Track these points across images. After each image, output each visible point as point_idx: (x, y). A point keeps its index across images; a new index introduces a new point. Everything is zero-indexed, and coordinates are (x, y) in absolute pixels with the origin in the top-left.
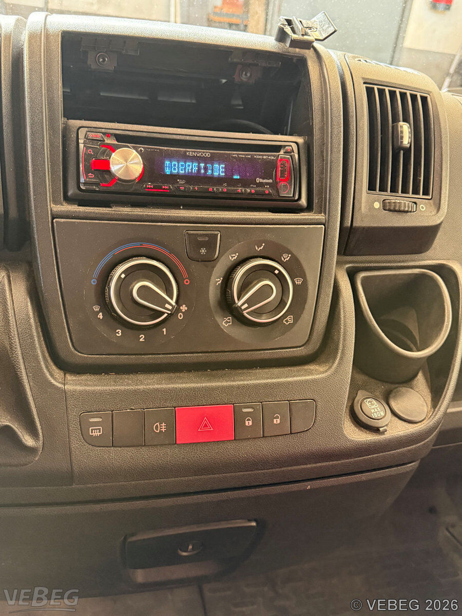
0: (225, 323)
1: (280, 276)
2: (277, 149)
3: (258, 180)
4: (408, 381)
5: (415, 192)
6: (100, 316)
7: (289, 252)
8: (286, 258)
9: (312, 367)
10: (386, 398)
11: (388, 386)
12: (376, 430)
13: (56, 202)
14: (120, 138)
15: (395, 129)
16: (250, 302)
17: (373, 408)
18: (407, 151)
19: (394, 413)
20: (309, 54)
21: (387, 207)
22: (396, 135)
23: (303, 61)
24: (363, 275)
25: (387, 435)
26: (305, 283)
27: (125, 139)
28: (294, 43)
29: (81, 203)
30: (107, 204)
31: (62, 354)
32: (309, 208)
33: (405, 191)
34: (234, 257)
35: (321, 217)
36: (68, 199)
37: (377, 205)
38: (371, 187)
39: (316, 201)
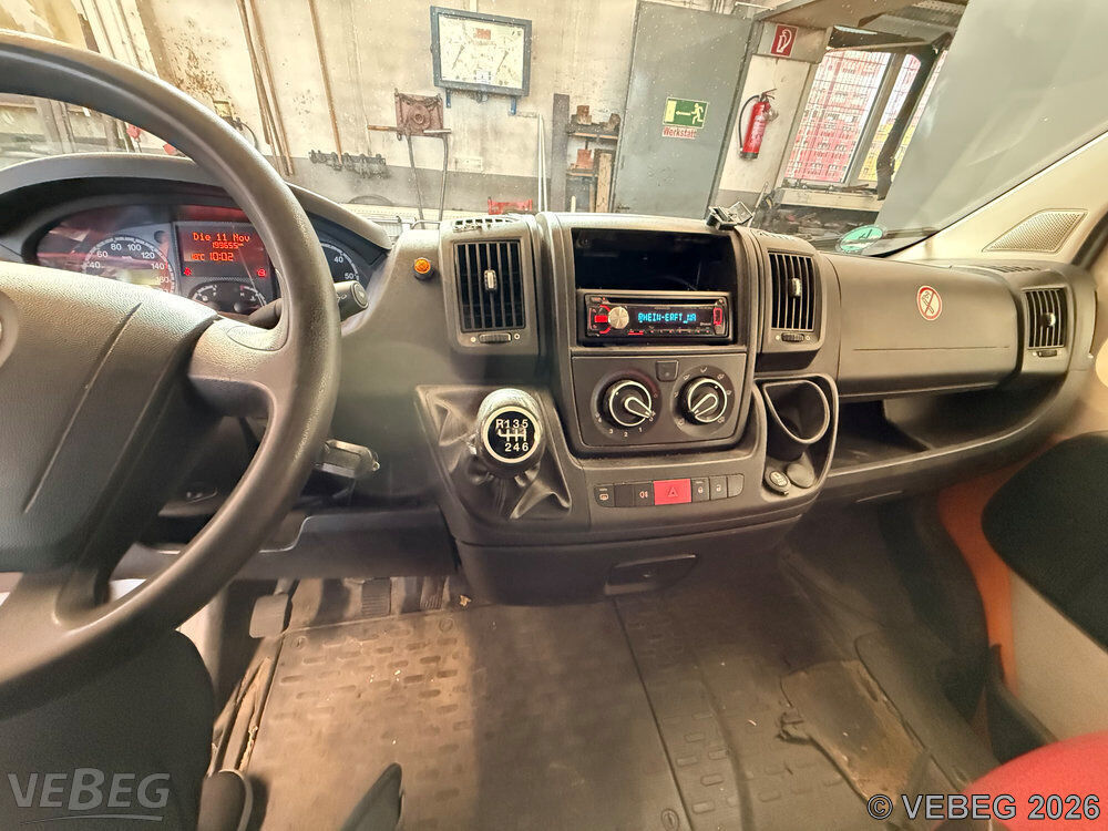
0: (680, 423)
1: (719, 390)
2: (713, 301)
3: (702, 324)
4: (797, 459)
5: (803, 327)
6: (600, 420)
7: (723, 373)
8: (721, 377)
9: (736, 452)
10: (785, 471)
11: (786, 463)
12: (782, 494)
13: (572, 345)
14: (611, 300)
15: (790, 283)
16: (700, 409)
17: (778, 479)
18: (798, 298)
19: (792, 483)
20: (732, 234)
21: (785, 338)
22: (791, 288)
23: (728, 239)
24: (766, 386)
25: (788, 498)
26: (733, 394)
27: (616, 300)
28: (722, 227)
29: (586, 346)
30: (601, 345)
31: (577, 447)
32: (735, 342)
33: (796, 326)
34: (687, 378)
35: (744, 348)
36: (580, 343)
37: (778, 338)
38: (774, 325)
39: (739, 337)
